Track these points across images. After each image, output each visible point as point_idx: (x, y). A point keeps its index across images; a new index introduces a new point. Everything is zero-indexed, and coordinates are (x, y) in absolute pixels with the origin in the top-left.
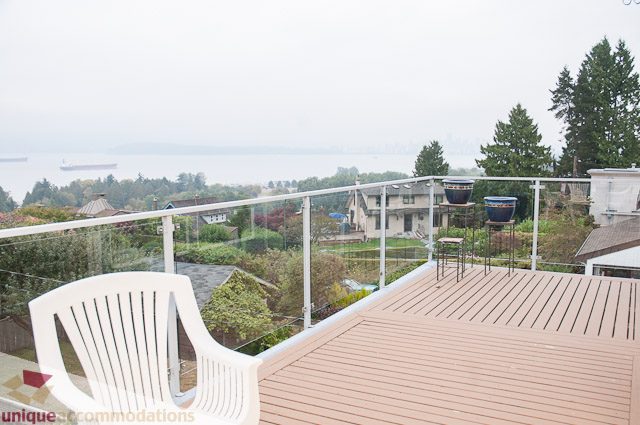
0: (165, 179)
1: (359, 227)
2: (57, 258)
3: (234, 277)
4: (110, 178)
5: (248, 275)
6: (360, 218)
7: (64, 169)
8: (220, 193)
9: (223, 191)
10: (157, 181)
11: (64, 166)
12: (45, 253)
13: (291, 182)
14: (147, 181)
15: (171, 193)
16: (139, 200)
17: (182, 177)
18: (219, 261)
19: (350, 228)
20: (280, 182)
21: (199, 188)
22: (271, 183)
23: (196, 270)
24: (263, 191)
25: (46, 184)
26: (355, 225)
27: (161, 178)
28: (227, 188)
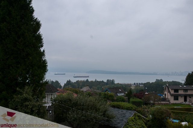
0: (103, 81)
1: (168, 99)
2: (83, 105)
3: (135, 114)
4: (87, 80)
5: (139, 114)
6: (168, 96)
7: (74, 77)
8: (119, 86)
9: (120, 85)
10: (101, 81)
11: (74, 76)
12: (80, 103)
13: (141, 83)
14: (98, 81)
15: (105, 85)
16: (95, 87)
17: (108, 80)
18: (128, 109)
19: (165, 99)
20: (137, 83)
21: (113, 84)
22: (135, 83)
23: (122, 111)
24: (132, 86)
25: (70, 81)
26: (166, 98)
27: (102, 81)
28: (121, 84)
